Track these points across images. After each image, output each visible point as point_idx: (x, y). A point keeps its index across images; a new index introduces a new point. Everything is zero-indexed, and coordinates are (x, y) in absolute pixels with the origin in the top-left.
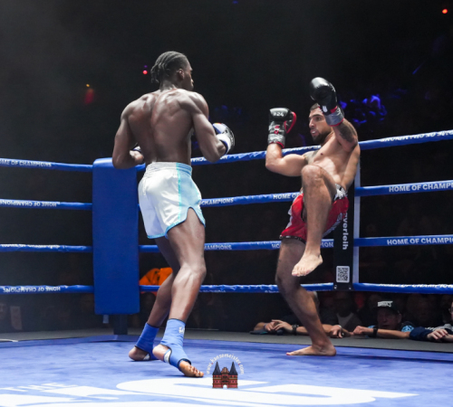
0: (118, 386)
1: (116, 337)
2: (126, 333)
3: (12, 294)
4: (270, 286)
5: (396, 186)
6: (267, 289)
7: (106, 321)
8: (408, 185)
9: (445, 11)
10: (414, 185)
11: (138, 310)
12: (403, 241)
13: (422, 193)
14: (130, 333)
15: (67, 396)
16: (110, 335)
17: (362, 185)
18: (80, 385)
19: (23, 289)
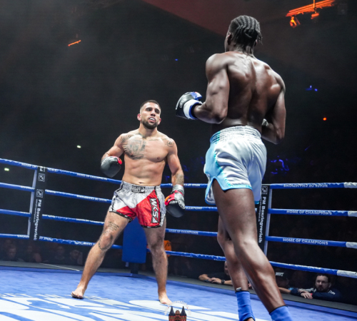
0: (130, 302)
1: (131, 275)
2: (137, 273)
3: (79, 246)
4: (217, 257)
5: (291, 210)
6: (216, 258)
7: (127, 265)
8: (297, 210)
9: (325, 119)
10: (300, 210)
11: (145, 261)
12: (291, 240)
13: (304, 216)
14: (140, 273)
15: (102, 304)
16: (129, 273)
17: (272, 208)
18: (109, 298)
19: (85, 243)
